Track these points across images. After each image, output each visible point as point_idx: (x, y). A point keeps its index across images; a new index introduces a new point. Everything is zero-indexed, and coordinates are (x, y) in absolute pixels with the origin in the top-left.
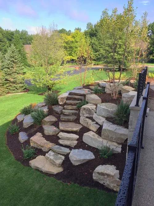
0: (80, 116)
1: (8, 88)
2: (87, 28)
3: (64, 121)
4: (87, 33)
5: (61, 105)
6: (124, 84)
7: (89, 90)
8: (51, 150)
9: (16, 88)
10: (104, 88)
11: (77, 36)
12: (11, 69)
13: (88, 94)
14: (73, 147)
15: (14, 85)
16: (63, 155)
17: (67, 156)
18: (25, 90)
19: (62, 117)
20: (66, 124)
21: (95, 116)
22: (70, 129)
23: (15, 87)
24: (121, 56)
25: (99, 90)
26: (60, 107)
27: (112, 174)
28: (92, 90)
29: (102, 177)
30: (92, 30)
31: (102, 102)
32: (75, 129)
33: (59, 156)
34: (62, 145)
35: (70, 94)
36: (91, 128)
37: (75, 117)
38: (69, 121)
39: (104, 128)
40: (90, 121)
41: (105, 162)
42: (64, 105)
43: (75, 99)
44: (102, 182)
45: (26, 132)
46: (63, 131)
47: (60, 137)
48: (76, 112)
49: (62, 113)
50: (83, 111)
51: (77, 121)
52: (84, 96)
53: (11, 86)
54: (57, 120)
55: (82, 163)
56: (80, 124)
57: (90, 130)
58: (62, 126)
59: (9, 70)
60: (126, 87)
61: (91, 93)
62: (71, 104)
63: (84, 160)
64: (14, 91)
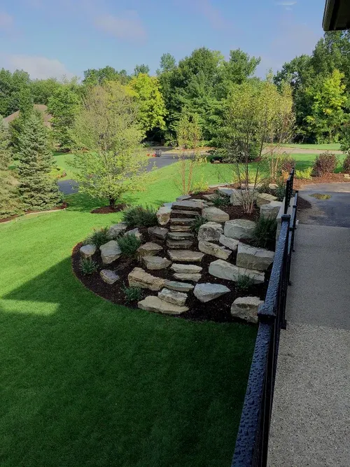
0: (198, 242)
1: (28, 201)
2: (162, 66)
3: (174, 249)
4: (165, 78)
5: (163, 226)
6: (261, 191)
7: (203, 201)
8: (164, 287)
9: (44, 202)
10: (228, 197)
11: (143, 87)
12: (32, 163)
13: (204, 207)
14: (197, 281)
15: (39, 195)
16: (184, 292)
17: (190, 293)
18: (61, 204)
19: (170, 243)
20: (179, 252)
21: (222, 239)
22: (187, 259)
23: (41, 198)
24: (241, 134)
25: (222, 201)
26: (162, 229)
27: (256, 304)
28: (208, 201)
29: (243, 310)
30: (175, 73)
31: (231, 218)
32: (195, 258)
33: (179, 293)
34: (179, 280)
35: (174, 208)
36: (219, 255)
37: (189, 243)
38: (182, 248)
39: (239, 252)
40: (216, 246)
41: (244, 294)
42: (169, 226)
43: (185, 216)
44: (243, 317)
45: (112, 269)
46: (177, 262)
47: (175, 270)
48: (190, 234)
49: (168, 237)
50: (202, 233)
51: (194, 248)
52: (199, 210)
53: (32, 197)
54: (162, 248)
55: (214, 298)
56: (199, 251)
57: (218, 258)
58: (174, 255)
59: (28, 166)
60: (264, 195)
61: (210, 206)
62: (180, 224)
63: (217, 294)
64: (39, 207)
